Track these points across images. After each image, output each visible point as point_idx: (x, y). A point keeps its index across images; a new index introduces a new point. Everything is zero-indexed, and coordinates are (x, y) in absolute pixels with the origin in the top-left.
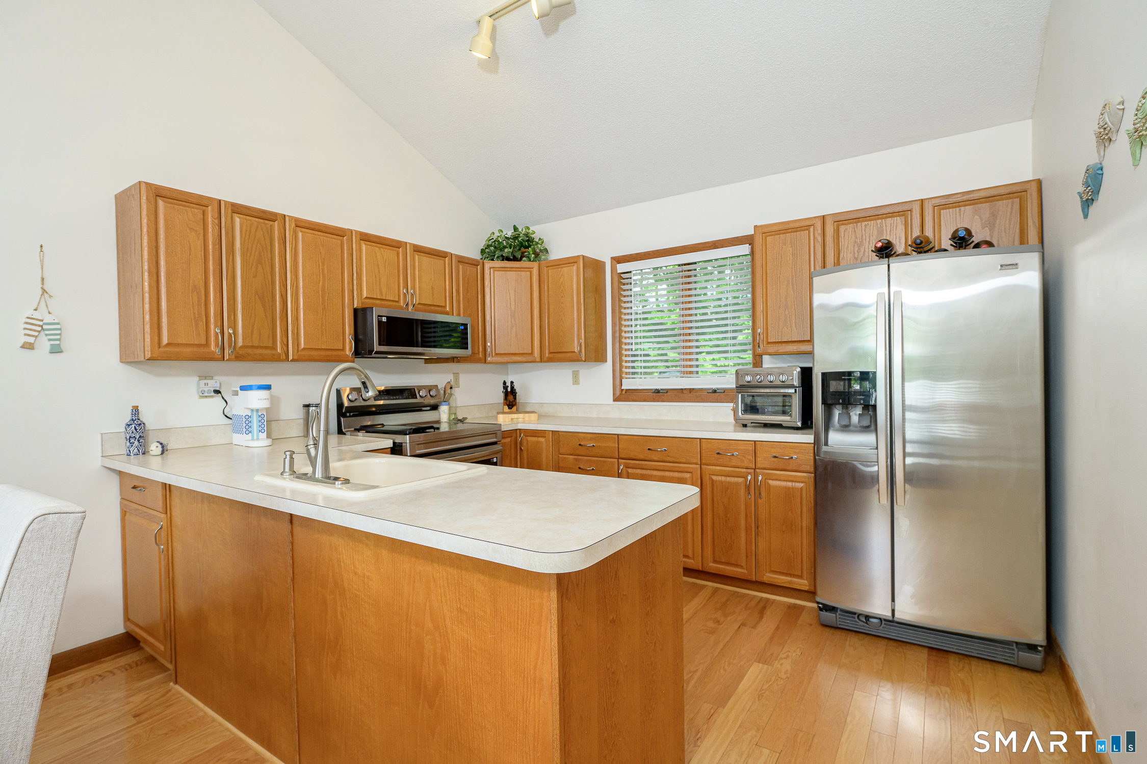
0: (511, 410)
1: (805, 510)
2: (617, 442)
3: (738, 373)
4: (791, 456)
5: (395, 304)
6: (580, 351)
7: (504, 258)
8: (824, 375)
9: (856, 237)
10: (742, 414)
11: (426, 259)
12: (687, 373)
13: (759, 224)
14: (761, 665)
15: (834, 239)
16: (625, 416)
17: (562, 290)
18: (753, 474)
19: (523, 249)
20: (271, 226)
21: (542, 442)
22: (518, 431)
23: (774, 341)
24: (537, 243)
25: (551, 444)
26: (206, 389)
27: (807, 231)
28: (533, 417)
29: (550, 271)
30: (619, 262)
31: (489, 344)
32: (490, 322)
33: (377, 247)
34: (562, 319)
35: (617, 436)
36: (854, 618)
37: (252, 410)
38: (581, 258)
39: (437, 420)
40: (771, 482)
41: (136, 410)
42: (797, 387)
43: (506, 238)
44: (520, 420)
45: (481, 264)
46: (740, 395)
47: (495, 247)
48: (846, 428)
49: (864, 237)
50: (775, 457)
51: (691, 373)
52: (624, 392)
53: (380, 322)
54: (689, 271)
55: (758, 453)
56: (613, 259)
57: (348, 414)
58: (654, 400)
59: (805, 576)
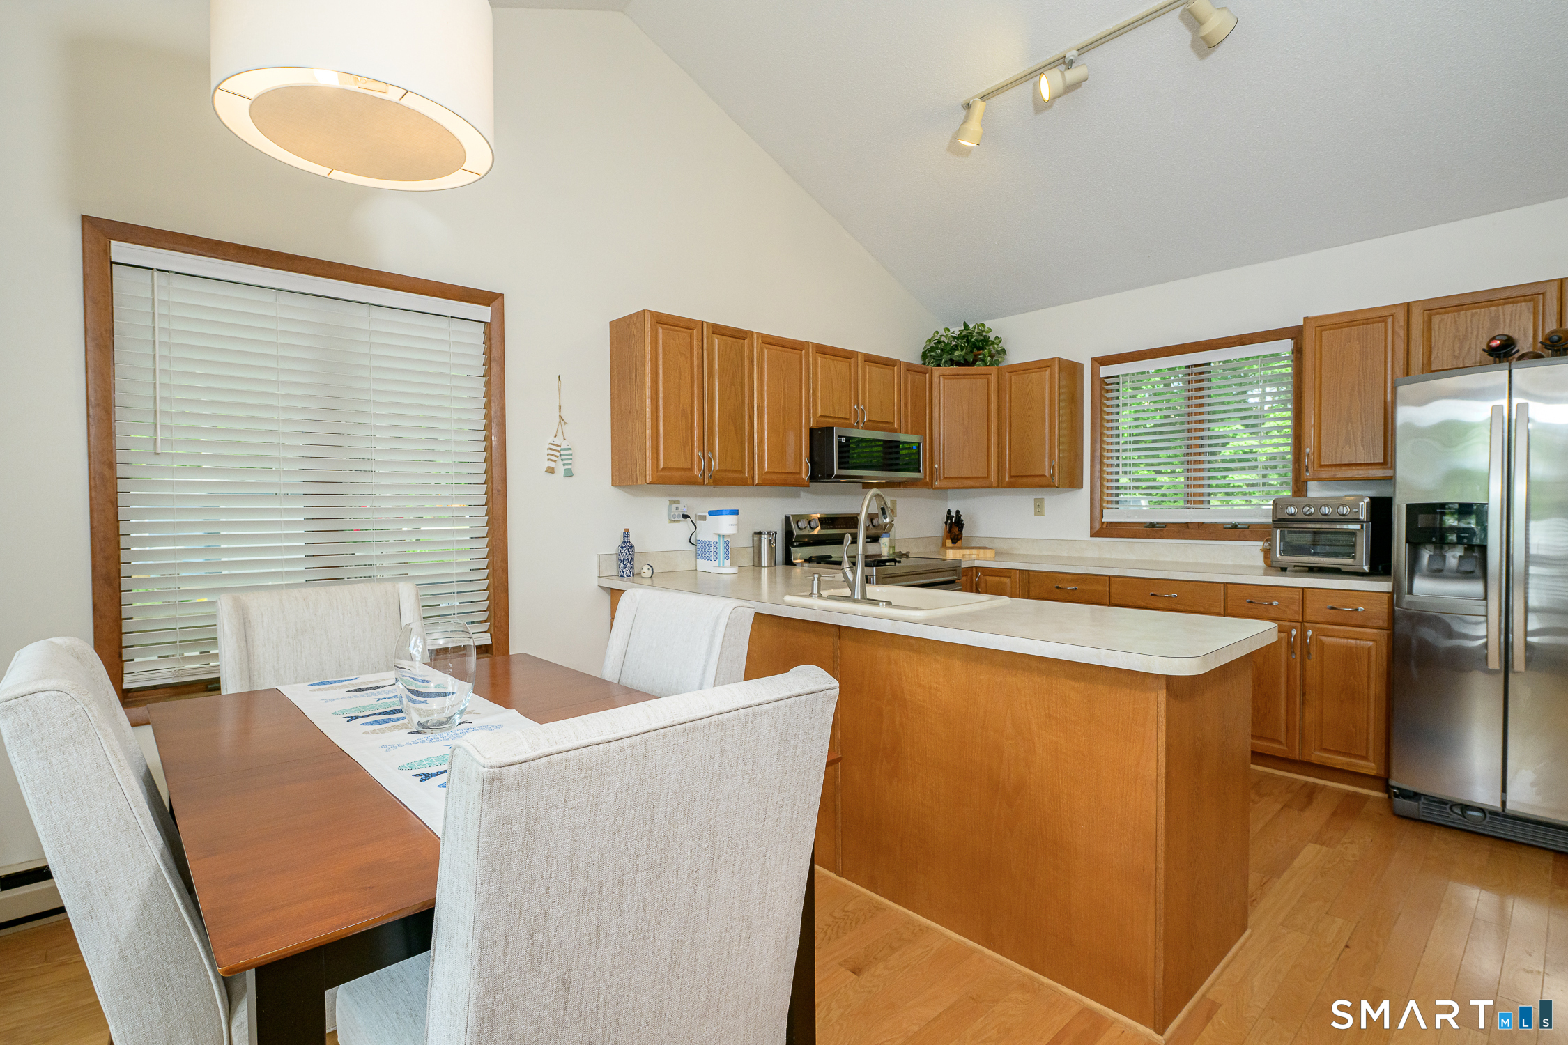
0: (955, 545)
1: (1373, 675)
2: (1108, 584)
3: (1276, 504)
4: (1356, 607)
5: (846, 421)
6: (1052, 476)
7: (952, 363)
8: (1410, 508)
9: (1457, 330)
10: (1281, 555)
11: (877, 371)
12: (1195, 502)
13: (1310, 315)
14: (1318, 846)
15: (1423, 332)
16: (1108, 556)
17: (1029, 401)
18: (1299, 628)
19: (975, 351)
20: (742, 344)
21: (1005, 583)
22: (974, 569)
23: (1330, 463)
24: (993, 343)
25: (1018, 585)
26: (677, 514)
27: (1383, 323)
28: (990, 554)
29: (1013, 377)
30: (1102, 364)
31: (936, 466)
32: (938, 440)
33: (830, 359)
34: (1028, 436)
35: (1108, 578)
36: (1445, 808)
37: (719, 535)
38: (1057, 360)
39: (878, 553)
40: (1324, 639)
41: (627, 533)
42: (1364, 522)
43: (954, 338)
44: (973, 556)
45: (930, 371)
46: (1278, 532)
47: (942, 350)
48: (1437, 573)
49: (1469, 329)
50: (1332, 608)
51: (1201, 502)
52: (1104, 526)
53: (840, 442)
54: (1201, 373)
55: (1308, 603)
56: (1094, 360)
57: (795, 544)
58: (1148, 537)
59: (1371, 758)
